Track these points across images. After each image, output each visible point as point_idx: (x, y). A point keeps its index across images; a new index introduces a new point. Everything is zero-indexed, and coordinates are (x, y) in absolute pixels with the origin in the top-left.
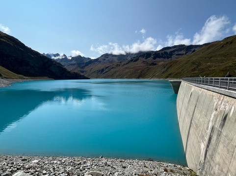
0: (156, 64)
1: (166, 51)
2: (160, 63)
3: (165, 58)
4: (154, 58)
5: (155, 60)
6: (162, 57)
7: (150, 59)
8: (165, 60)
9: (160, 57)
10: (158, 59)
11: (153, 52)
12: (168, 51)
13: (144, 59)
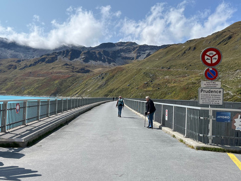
0: (88, 71)
1: (107, 49)
2: (96, 71)
3: (104, 61)
4: (86, 60)
5: (87, 64)
6: (100, 60)
7: (79, 62)
8: (104, 65)
9: (96, 59)
10: (92, 63)
11: (84, 48)
12: (110, 50)
13: (67, 60)
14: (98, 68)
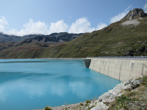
0: (47, 46)
1: (55, 36)
2: (51, 46)
3: (54, 41)
4: (46, 41)
5: (46, 43)
6: (52, 41)
7: (42, 42)
8: (54, 43)
9: (50, 40)
10: (48, 42)
11: (44, 36)
13: (37, 41)
14: (52, 44)
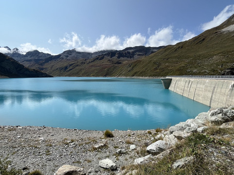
0: (120, 63)
1: (129, 51)
2: (124, 62)
3: (128, 57)
4: (119, 57)
5: (119, 59)
6: (126, 57)
7: (115, 58)
8: (128, 59)
9: (123, 56)
10: (122, 58)
11: (117, 51)
12: (131, 51)
13: (109, 58)
14: (125, 61)
